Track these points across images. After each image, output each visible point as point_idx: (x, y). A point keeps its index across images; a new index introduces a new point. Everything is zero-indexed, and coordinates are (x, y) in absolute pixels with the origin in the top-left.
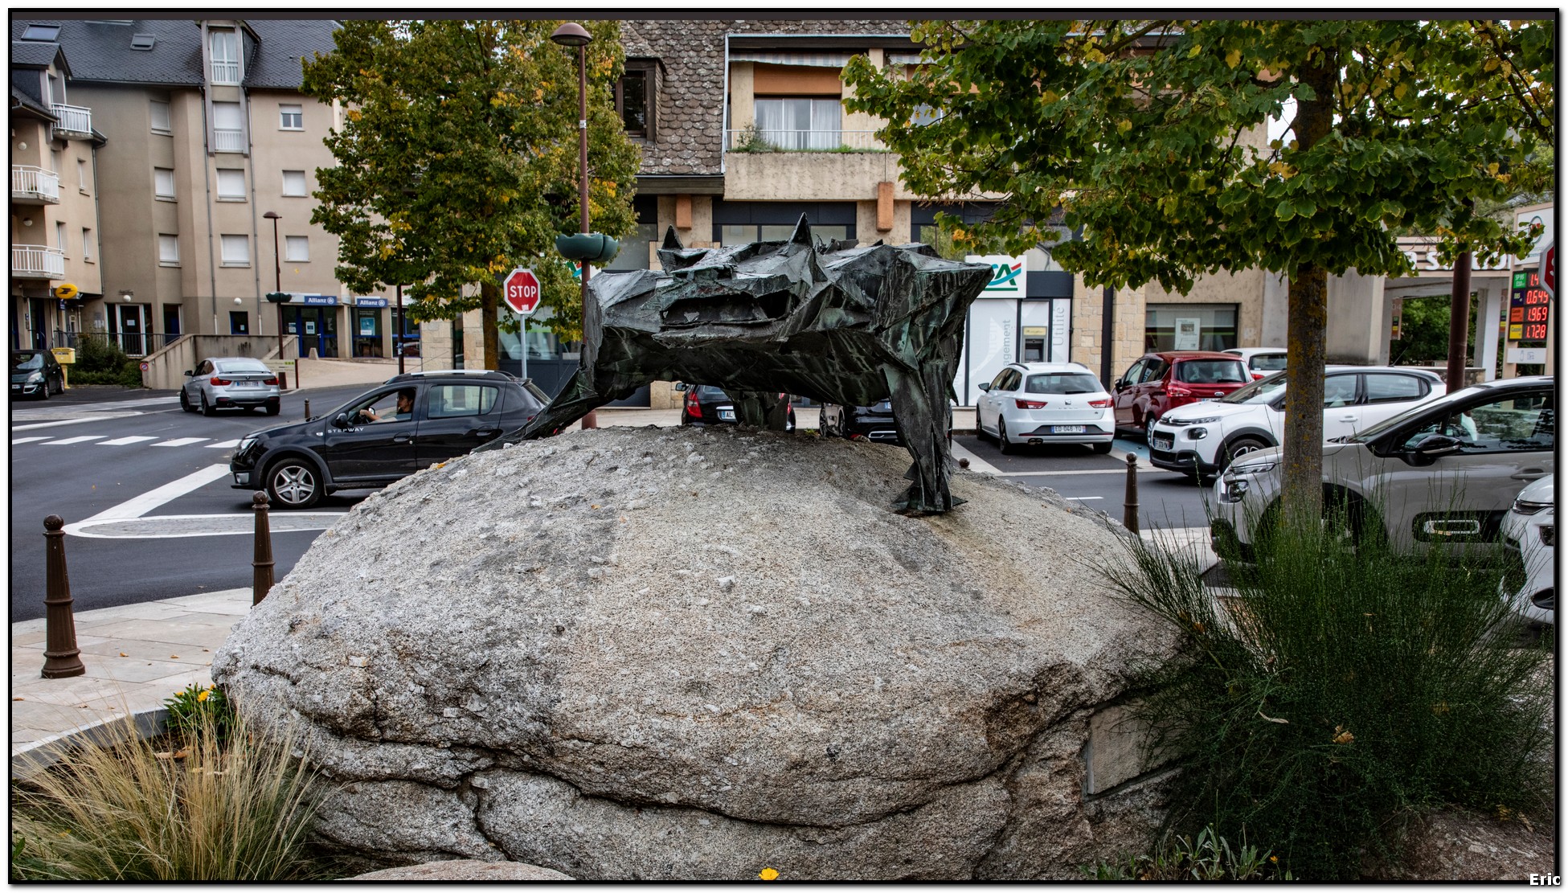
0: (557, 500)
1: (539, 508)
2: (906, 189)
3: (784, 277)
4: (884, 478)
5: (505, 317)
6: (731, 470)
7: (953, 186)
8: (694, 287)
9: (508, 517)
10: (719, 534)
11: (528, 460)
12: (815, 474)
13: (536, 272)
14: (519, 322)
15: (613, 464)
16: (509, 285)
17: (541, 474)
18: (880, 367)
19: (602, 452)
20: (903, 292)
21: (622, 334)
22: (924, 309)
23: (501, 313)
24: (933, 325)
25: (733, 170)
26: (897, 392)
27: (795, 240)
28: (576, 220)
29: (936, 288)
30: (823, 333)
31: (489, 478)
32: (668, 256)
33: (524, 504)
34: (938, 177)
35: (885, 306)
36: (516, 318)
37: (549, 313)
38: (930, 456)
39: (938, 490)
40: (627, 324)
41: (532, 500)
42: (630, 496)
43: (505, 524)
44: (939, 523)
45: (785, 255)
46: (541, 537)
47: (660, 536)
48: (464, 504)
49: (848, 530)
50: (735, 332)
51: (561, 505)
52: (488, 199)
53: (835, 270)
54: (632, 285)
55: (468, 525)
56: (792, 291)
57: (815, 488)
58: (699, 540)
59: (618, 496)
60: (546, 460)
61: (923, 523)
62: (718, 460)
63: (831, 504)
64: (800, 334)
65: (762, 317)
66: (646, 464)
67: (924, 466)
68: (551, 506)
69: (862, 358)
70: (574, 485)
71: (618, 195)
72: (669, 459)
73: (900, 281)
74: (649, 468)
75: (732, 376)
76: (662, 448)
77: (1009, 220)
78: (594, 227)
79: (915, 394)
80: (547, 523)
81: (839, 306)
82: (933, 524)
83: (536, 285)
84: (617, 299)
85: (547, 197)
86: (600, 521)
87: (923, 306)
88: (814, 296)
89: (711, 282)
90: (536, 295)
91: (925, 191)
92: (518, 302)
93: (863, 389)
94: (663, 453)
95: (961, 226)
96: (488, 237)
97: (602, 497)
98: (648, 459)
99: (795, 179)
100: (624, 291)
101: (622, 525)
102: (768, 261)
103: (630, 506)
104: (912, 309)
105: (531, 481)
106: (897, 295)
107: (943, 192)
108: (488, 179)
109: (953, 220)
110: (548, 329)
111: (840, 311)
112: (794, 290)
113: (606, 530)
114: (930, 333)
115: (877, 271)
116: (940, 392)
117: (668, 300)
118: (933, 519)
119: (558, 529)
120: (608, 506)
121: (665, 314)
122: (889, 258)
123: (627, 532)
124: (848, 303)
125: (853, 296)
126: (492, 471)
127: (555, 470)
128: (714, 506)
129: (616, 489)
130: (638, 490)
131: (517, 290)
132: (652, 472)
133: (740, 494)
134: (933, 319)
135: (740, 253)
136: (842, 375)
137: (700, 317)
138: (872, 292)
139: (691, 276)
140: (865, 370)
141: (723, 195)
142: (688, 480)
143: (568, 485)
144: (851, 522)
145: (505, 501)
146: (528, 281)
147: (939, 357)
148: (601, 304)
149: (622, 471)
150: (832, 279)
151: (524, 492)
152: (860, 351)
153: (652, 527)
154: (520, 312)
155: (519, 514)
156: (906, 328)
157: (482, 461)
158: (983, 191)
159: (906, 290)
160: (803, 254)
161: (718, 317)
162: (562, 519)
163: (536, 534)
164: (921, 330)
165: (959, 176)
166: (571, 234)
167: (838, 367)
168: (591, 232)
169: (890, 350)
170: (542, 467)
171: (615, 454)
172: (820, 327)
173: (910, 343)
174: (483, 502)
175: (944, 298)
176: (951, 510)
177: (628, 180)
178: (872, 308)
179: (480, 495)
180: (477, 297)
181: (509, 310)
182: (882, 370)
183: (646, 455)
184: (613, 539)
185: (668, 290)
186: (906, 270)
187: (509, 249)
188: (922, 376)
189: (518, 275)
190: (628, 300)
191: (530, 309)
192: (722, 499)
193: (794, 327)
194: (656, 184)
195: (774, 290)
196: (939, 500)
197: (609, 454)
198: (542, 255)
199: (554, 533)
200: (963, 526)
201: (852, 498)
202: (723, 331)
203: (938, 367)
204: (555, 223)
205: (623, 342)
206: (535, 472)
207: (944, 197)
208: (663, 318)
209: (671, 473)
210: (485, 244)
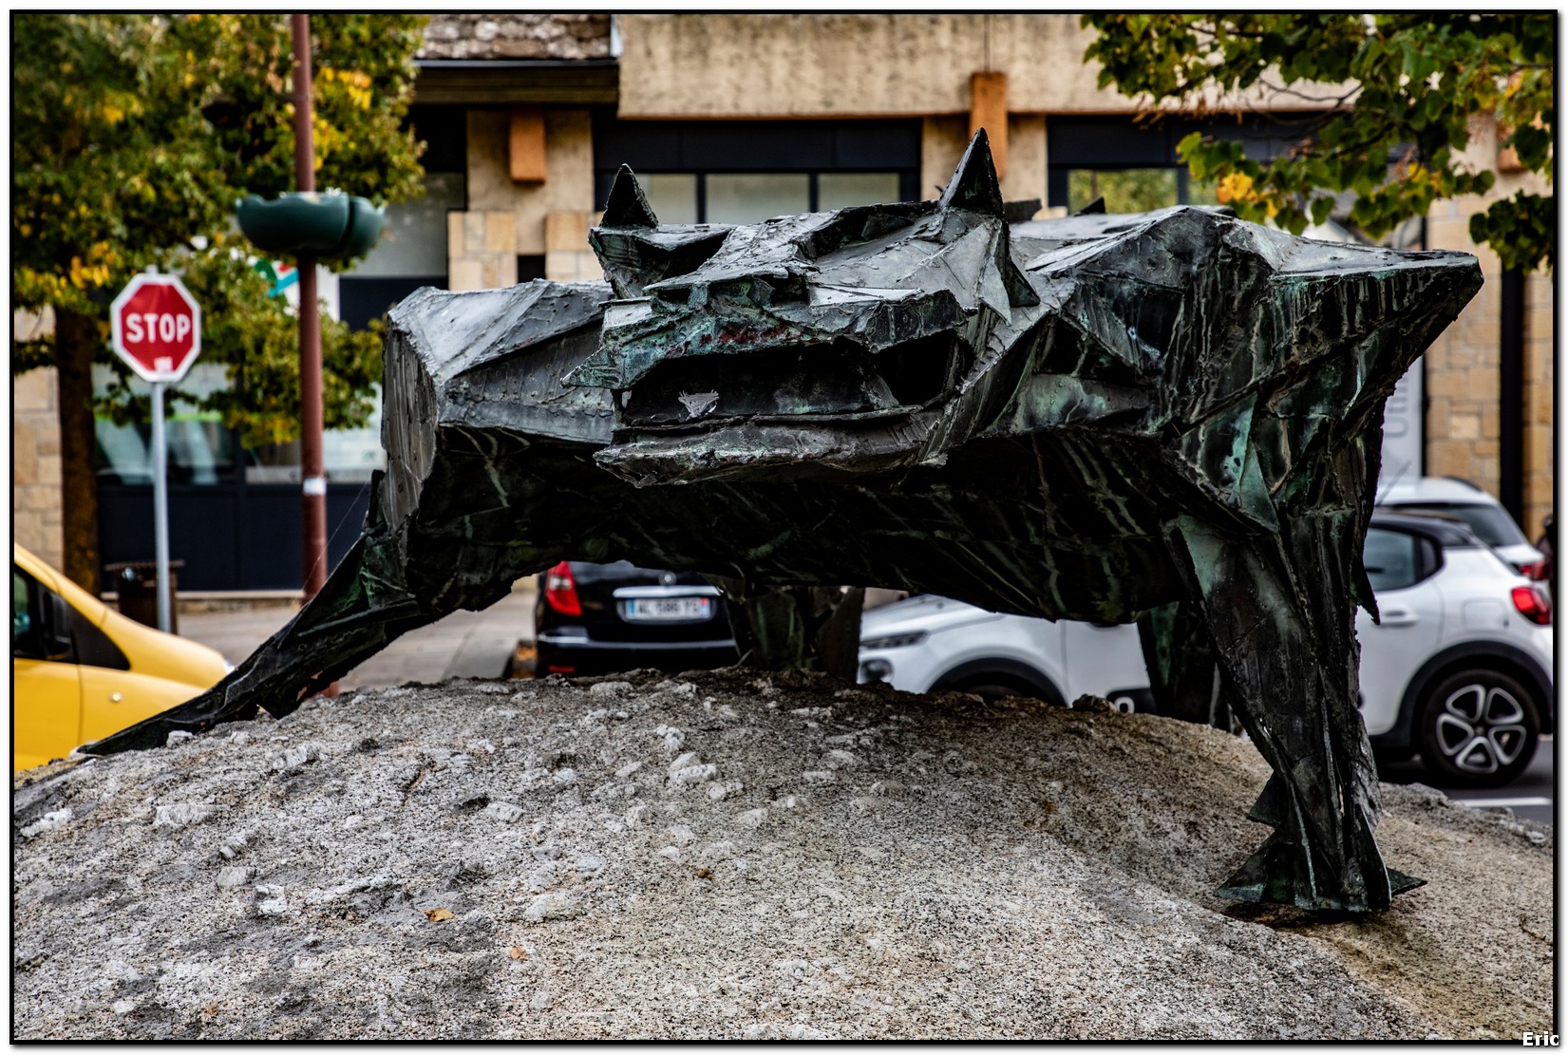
0: (329, 896)
1: (280, 920)
2: (1103, 80)
3: (944, 298)
4: (1185, 816)
5: (111, 387)
6: (791, 801)
7: (1216, 71)
8: (707, 325)
9: (194, 947)
10: (784, 989)
11: (242, 779)
12: (1009, 809)
13: (187, 281)
14: (147, 401)
15: (474, 788)
16: (126, 311)
17: (280, 820)
18: (1170, 524)
19: (441, 755)
20: (1237, 331)
21: (487, 446)
22: (1294, 372)
23: (103, 377)
24: (1317, 413)
25: (639, 49)
26: (1220, 590)
27: (957, 201)
28: (279, 161)
29: (1329, 317)
30: (1024, 438)
31: (135, 833)
32: (619, 245)
33: (238, 907)
34: (1181, 51)
35: (1190, 368)
36: (137, 388)
37: (217, 378)
38: (1319, 760)
39: (1349, 855)
40: (504, 419)
41: (261, 896)
42: (532, 883)
43: (185, 969)
44: (1358, 944)
45: (937, 240)
46: (291, 1007)
47: (624, 1000)
48: (65, 910)
49: (1128, 971)
50: (816, 444)
51: (342, 910)
52: (68, 113)
53: (1057, 276)
54: (513, 320)
55: (79, 971)
56: (962, 335)
57: (1020, 850)
58: (730, 1011)
59: (498, 884)
60: (292, 783)
61: (1317, 947)
62: (752, 773)
63: (1069, 895)
64: (974, 442)
65: (886, 405)
66: (562, 789)
67: (1305, 787)
68: (315, 914)
69: (1120, 501)
70: (374, 852)
71: (375, 102)
72: (622, 772)
73: (1230, 300)
74: (570, 799)
75: (765, 549)
76: (599, 742)
77: (1360, 148)
78: (324, 180)
79: (1270, 597)
80: (306, 966)
81: (1068, 371)
82: (1345, 948)
83: (188, 313)
84: (475, 355)
85: (209, 113)
86: (454, 957)
87: (1292, 367)
88: (1009, 342)
89: (753, 314)
90: (189, 337)
91: (1146, 86)
92: (148, 352)
93: (1112, 581)
94: (603, 755)
95: (1245, 167)
96: (69, 202)
97: (454, 885)
98: (566, 774)
99: (780, 69)
100: (493, 336)
101: (517, 967)
102: (893, 256)
103: (535, 910)
104: (1259, 373)
105: (252, 841)
106: (1220, 339)
107: (1190, 86)
108: (67, 68)
109: (1225, 152)
110: (214, 416)
111: (1071, 384)
112: (966, 333)
113: (473, 983)
114: (1309, 435)
115: (1167, 276)
116: (1337, 587)
117: (638, 360)
118: (1340, 933)
119: (337, 984)
120: (474, 914)
121: (626, 396)
122: (1199, 243)
123: (532, 988)
124: (1091, 360)
125: (1106, 342)
126: (142, 812)
127: (318, 810)
128: (761, 909)
129: (491, 862)
130: (551, 865)
131: (144, 325)
132: (581, 812)
133: (828, 873)
134: (1317, 400)
135: (816, 236)
136: (1060, 545)
137: (720, 404)
138: (1153, 331)
139: (700, 298)
140: (1124, 533)
141: (616, 105)
142: (682, 833)
143: (357, 852)
144: (1130, 949)
145: (184, 899)
146: (168, 302)
147: (1331, 497)
148: (431, 368)
149: (501, 809)
150: (1052, 298)
151: (235, 875)
152: (1116, 485)
153: (598, 972)
154: (149, 376)
155: (221, 940)
156: (1245, 422)
157: (112, 784)
158: (1289, 78)
159: (1246, 324)
160: (981, 235)
161: (769, 403)
162: (349, 952)
163: (278, 999)
164: (1283, 427)
165: (1230, 47)
166: (270, 194)
167: (1051, 525)
168: (320, 189)
169: (1203, 480)
170: (280, 800)
171: (477, 762)
172: (1019, 424)
173: (1254, 463)
174: (119, 904)
175: (1350, 343)
176: (1386, 906)
177: (398, 71)
178: (1156, 372)
179: (112, 884)
180: (42, 341)
181: (124, 371)
182: (1177, 534)
183: (560, 762)
184: (494, 1009)
185: (638, 333)
186: (1245, 274)
187: (119, 230)
188: (1288, 546)
189: (145, 290)
190: (504, 358)
191: (175, 366)
192: (780, 887)
193: (961, 426)
194: (462, 82)
195: (921, 332)
196: (1354, 880)
197: (461, 761)
198: (199, 242)
199: (327, 997)
200: (1423, 953)
201: (1120, 877)
202: (786, 442)
203: (1328, 522)
204: (230, 169)
205: (489, 466)
206: (262, 816)
207: (1192, 100)
208: (620, 408)
209: (632, 815)
210: (62, 216)
